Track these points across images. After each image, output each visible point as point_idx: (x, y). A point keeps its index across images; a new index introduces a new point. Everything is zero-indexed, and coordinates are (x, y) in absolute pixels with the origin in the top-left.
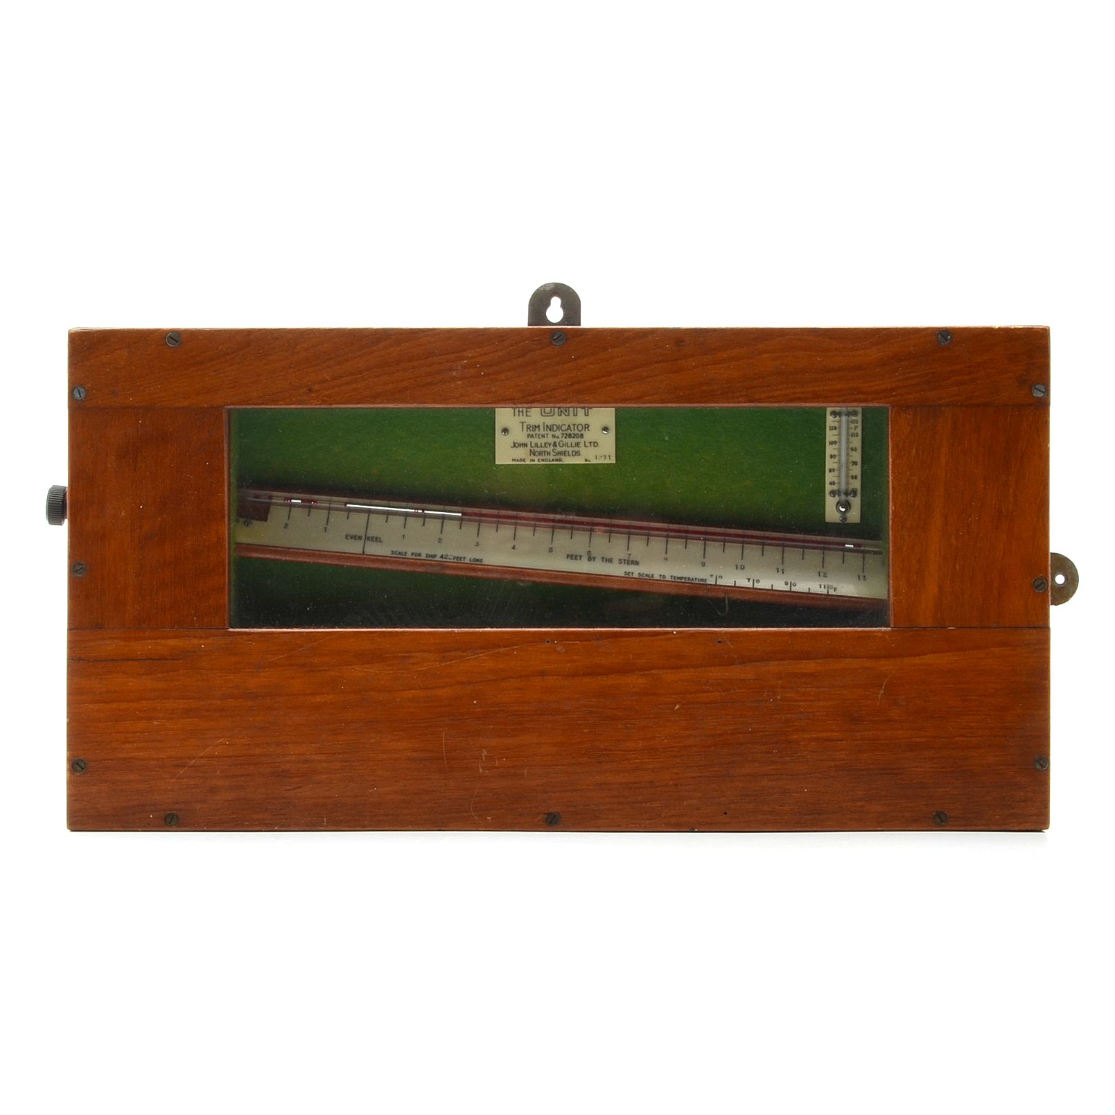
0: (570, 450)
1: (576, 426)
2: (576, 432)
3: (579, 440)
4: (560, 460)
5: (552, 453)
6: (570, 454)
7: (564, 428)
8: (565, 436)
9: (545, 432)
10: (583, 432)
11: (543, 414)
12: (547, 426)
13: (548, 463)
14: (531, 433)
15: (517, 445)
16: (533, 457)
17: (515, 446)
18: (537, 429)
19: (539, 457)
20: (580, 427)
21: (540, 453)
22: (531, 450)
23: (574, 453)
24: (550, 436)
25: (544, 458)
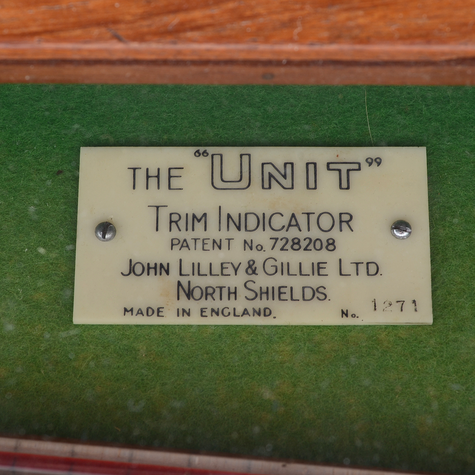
0: (297, 283)
1: (313, 218)
2: (315, 233)
3: (323, 255)
4: (267, 312)
5: (242, 292)
6: (298, 294)
7: (278, 222)
8: (280, 244)
9: (223, 235)
10: (335, 234)
11: (218, 183)
12: (229, 216)
13: (232, 321)
14: (182, 235)
15: (138, 269)
16: (184, 303)
17: (132, 270)
18: (199, 226)
19: (203, 303)
20: (326, 222)
21: (207, 293)
22: (179, 284)
23: (309, 293)
24: (237, 244)
25: (218, 304)
